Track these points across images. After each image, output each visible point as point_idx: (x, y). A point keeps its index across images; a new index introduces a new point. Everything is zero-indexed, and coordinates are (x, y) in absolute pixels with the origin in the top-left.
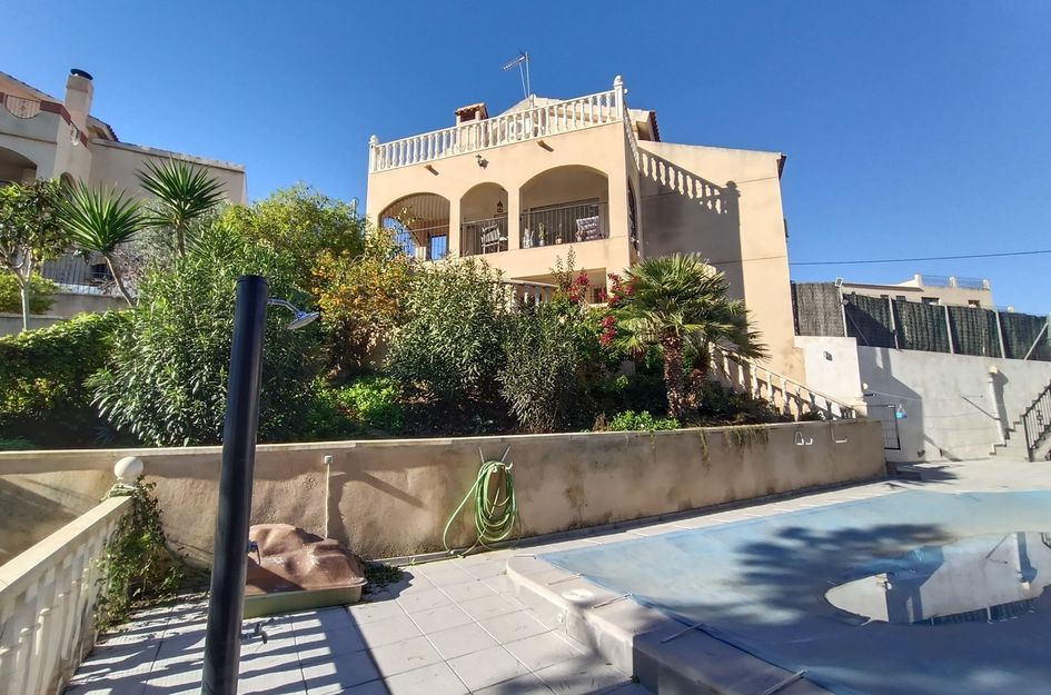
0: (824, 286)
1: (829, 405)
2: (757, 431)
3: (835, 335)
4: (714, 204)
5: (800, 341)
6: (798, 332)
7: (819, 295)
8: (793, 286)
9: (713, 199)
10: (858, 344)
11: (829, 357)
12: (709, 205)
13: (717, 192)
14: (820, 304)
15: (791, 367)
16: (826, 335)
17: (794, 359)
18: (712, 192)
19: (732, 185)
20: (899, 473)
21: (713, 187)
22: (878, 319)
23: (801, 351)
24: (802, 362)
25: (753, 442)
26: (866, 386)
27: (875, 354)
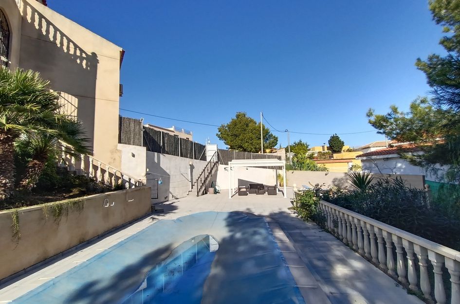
0: (135, 121)
1: (130, 179)
2: (75, 203)
3: (137, 145)
4: (81, 62)
5: (120, 146)
6: (120, 142)
7: (132, 125)
8: (121, 118)
9: (82, 59)
10: (147, 150)
11: (134, 156)
12: (78, 61)
13: (84, 55)
14: (132, 129)
15: (114, 159)
16: (133, 145)
17: (116, 156)
18: (81, 54)
19: (94, 55)
20: (156, 210)
21: (82, 51)
22: (156, 140)
23: (120, 151)
24: (120, 157)
25: (70, 210)
26: (148, 170)
27: (154, 155)
